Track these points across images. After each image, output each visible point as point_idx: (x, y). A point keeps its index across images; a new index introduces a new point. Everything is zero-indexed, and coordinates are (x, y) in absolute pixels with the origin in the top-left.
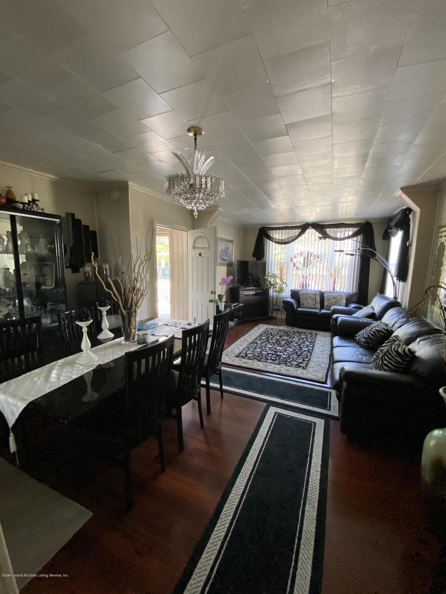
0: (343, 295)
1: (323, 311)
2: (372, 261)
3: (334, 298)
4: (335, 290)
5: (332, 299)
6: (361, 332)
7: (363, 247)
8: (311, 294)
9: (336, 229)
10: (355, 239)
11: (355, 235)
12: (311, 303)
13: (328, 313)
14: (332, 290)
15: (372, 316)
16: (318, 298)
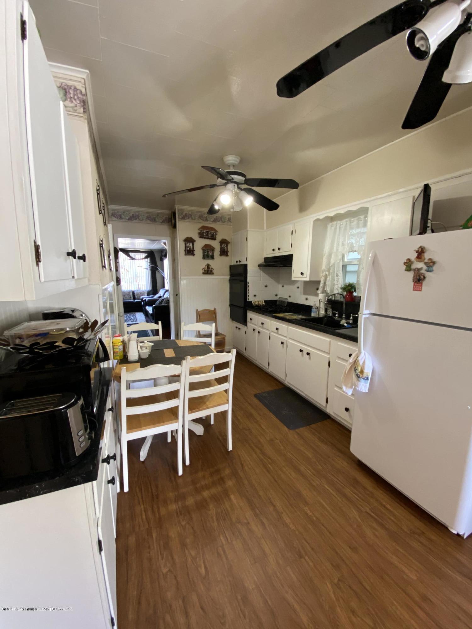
0: (145, 291)
1: (136, 301)
2: (157, 272)
3: (141, 293)
4: (140, 289)
5: (140, 294)
6: (157, 302)
7: (151, 265)
8: (127, 292)
9: (135, 253)
10: (146, 260)
11: (146, 257)
12: (127, 297)
13: (139, 301)
14: (138, 289)
15: (160, 297)
16: (131, 294)
